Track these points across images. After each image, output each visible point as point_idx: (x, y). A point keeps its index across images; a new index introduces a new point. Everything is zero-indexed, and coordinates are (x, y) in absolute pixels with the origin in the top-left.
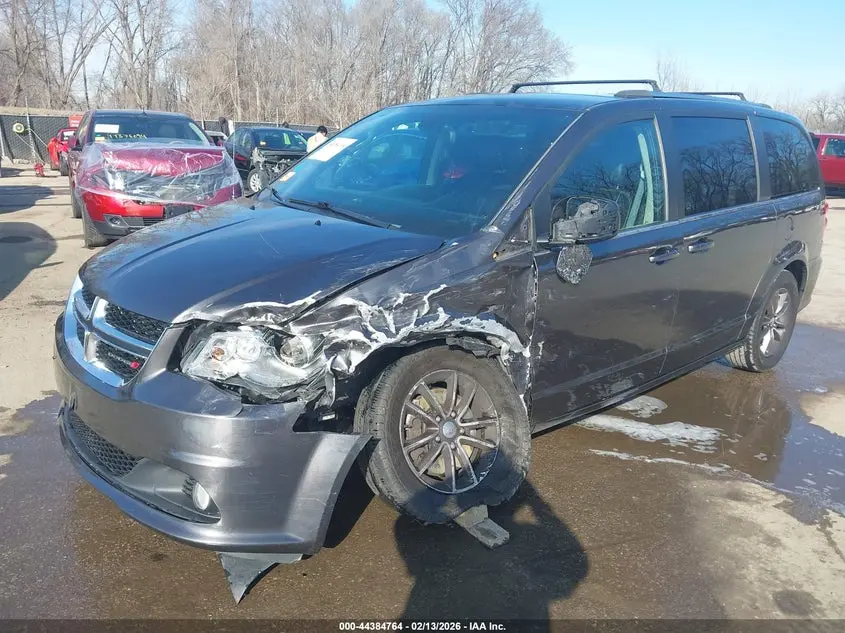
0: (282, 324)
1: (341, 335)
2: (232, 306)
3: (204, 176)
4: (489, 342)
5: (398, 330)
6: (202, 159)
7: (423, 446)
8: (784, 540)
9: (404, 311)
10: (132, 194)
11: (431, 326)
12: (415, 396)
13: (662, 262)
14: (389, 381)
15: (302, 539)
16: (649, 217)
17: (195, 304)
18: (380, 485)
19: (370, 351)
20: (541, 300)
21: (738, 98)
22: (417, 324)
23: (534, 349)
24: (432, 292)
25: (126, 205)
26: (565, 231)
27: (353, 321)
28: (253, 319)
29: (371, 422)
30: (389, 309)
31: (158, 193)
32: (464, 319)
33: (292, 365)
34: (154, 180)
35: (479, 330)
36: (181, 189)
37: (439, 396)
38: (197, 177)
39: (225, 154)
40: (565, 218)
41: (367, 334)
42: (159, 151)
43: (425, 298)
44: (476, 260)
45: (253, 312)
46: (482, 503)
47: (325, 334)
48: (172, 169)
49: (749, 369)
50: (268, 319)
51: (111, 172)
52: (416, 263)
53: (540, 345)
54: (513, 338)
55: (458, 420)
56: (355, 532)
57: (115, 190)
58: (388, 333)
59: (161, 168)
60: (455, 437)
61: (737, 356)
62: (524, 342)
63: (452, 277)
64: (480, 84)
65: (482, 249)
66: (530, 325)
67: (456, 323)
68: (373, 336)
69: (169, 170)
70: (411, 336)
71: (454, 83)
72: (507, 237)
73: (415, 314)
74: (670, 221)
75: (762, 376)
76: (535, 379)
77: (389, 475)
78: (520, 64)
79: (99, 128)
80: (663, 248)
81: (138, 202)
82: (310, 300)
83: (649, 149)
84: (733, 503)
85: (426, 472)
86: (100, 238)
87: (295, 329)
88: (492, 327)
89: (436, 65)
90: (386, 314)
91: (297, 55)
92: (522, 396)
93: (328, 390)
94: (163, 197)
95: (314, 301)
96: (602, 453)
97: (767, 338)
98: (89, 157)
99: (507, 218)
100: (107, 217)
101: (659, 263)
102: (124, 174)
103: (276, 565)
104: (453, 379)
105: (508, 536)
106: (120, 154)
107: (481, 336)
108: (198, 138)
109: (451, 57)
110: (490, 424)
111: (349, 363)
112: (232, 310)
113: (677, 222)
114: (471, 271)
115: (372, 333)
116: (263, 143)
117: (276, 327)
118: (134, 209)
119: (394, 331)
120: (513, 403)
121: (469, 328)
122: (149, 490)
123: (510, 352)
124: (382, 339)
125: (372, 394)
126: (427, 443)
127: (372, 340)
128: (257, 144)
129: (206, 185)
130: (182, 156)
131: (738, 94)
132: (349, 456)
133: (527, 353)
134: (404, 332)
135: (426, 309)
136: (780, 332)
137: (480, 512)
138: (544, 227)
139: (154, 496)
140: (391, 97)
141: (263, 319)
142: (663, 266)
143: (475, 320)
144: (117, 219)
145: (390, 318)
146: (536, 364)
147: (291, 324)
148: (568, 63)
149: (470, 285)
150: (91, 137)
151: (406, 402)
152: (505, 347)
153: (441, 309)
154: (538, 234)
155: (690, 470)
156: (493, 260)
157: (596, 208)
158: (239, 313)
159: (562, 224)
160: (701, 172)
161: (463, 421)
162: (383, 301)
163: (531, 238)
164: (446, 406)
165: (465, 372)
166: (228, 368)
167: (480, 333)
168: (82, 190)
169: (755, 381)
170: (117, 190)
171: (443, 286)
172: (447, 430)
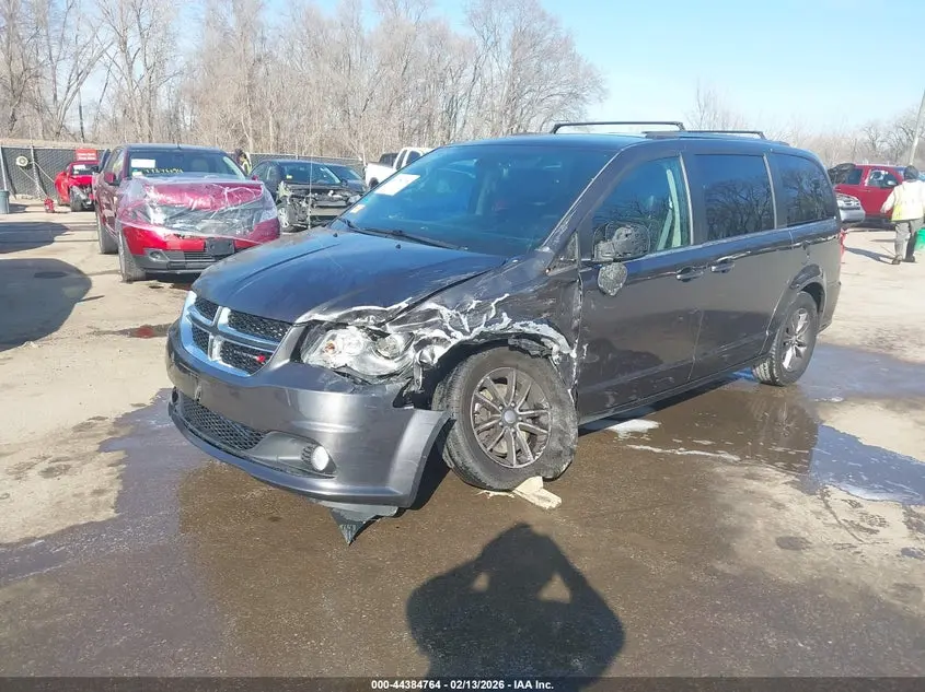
0: (379, 325)
1: (428, 333)
2: (343, 310)
3: (243, 210)
4: (543, 344)
5: (471, 329)
6: (241, 193)
7: (488, 429)
8: (788, 505)
9: (475, 315)
10: (172, 228)
11: (497, 327)
12: (482, 389)
13: (689, 279)
14: (463, 373)
15: (401, 493)
16: (677, 241)
17: (313, 307)
18: (456, 458)
19: (450, 346)
20: (585, 309)
21: (757, 136)
22: (486, 325)
23: (580, 350)
24: (498, 300)
25: (167, 239)
26: (605, 251)
27: (436, 322)
28: (358, 320)
29: (448, 406)
30: (464, 313)
31: (199, 227)
32: (523, 323)
33: (387, 358)
34: (193, 214)
35: (533, 331)
36: (220, 223)
37: (502, 390)
38: (236, 211)
39: (263, 187)
40: (604, 240)
41: (448, 332)
42: (199, 186)
43: (493, 305)
44: (533, 275)
45: (359, 314)
46: (539, 475)
47: (415, 332)
48: (212, 203)
49: (772, 383)
50: (370, 321)
51: (152, 206)
52: (483, 277)
53: (585, 347)
54: (563, 340)
55: (517, 409)
56: (434, 499)
57: (155, 225)
58: (464, 332)
59: (200, 202)
60: (514, 423)
61: (762, 371)
62: (571, 345)
63: (514, 287)
64: (508, 112)
65: (538, 265)
66: (576, 330)
67: (517, 326)
68: (452, 334)
69: (209, 204)
70: (482, 335)
71: (481, 111)
72: (557, 256)
73: (485, 317)
74: (695, 244)
75: (785, 389)
76: (580, 377)
77: (464, 449)
78: (552, 92)
79: (135, 163)
80: (688, 267)
81: (178, 236)
82: (404, 305)
83: (676, 183)
84: (748, 481)
85: (491, 450)
86: (139, 273)
87: (390, 328)
88: (545, 330)
89: (461, 93)
90: (462, 317)
91: (313, 81)
92: (569, 391)
93: (416, 378)
94: (202, 231)
95: (407, 305)
96: (637, 447)
97: (790, 354)
98: (129, 192)
99: (557, 241)
100: (149, 251)
101: (685, 280)
102: (165, 208)
103: (377, 517)
104: (512, 376)
105: (560, 501)
106: (160, 189)
107: (536, 338)
108: (232, 172)
109: (478, 84)
110: (543, 414)
111: (433, 356)
112: (342, 313)
113: (701, 246)
114: (530, 283)
115: (451, 332)
116: (289, 177)
117: (374, 328)
118: (174, 242)
119: (468, 330)
120: (562, 395)
121: (526, 330)
122: (273, 458)
123: (560, 353)
124: (460, 337)
125: (448, 385)
126: (493, 427)
127: (452, 337)
128: (283, 178)
129: (245, 219)
130: (221, 190)
131: (758, 133)
132: (436, 428)
133: (574, 355)
134: (476, 331)
135: (493, 313)
136: (802, 349)
137: (537, 481)
138: (587, 248)
139: (278, 463)
140: (413, 126)
141: (366, 320)
142: (690, 283)
143: (532, 324)
144: (158, 253)
145: (465, 321)
146: (581, 364)
147: (387, 324)
148: (603, 90)
149: (528, 295)
150: (128, 171)
151: (476, 393)
152: (555, 348)
153: (504, 314)
154: (582, 254)
155: (715, 459)
156: (546, 275)
157: (629, 232)
158: (348, 315)
159: (602, 245)
160: (736, 202)
161: (521, 411)
162: (459, 306)
163: (577, 256)
164: (507, 397)
165: (522, 370)
166: (337, 360)
167: (536, 334)
168: (123, 225)
169: (779, 393)
170: (158, 224)
171: (507, 295)
172: (508, 417)
